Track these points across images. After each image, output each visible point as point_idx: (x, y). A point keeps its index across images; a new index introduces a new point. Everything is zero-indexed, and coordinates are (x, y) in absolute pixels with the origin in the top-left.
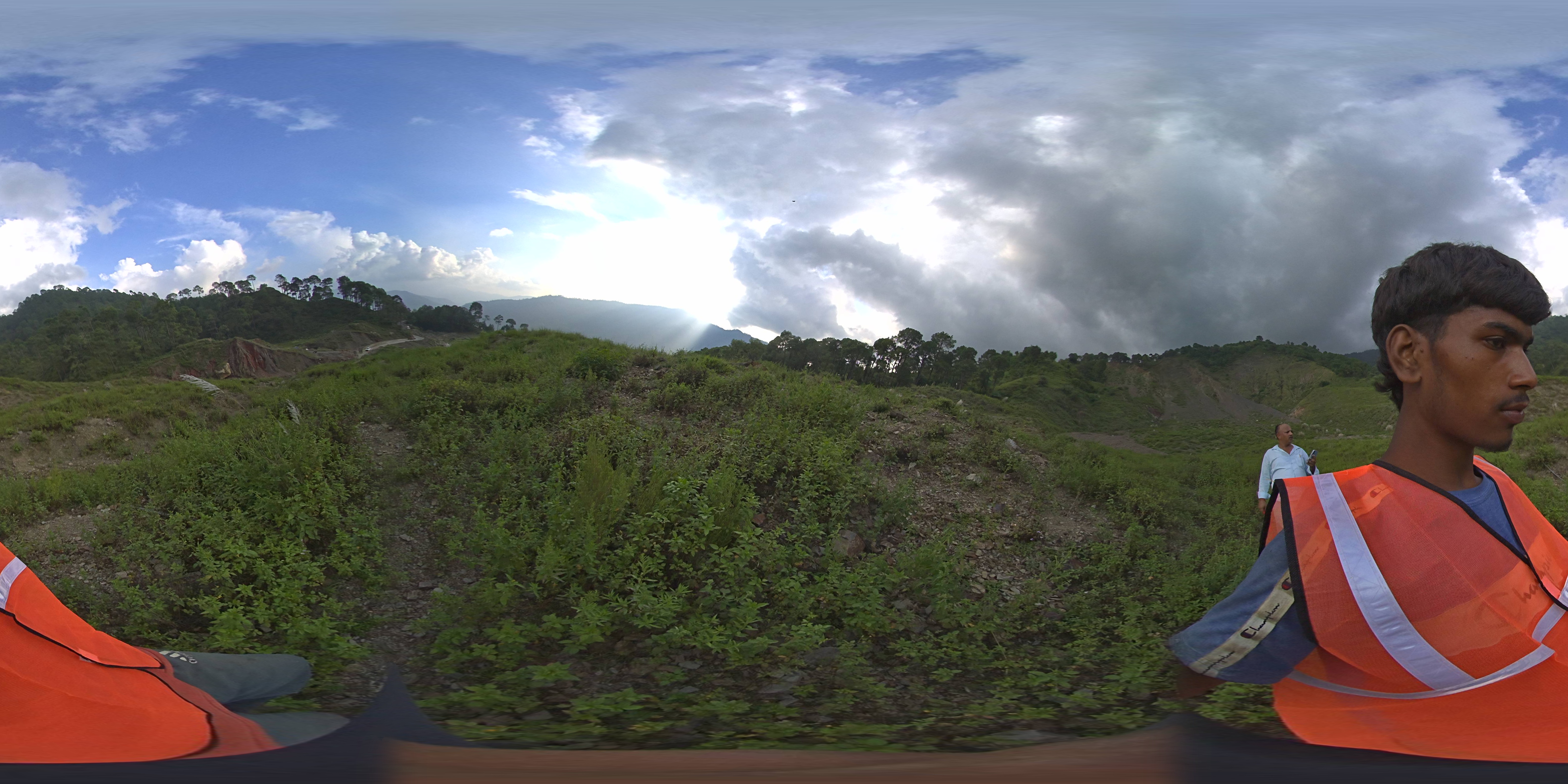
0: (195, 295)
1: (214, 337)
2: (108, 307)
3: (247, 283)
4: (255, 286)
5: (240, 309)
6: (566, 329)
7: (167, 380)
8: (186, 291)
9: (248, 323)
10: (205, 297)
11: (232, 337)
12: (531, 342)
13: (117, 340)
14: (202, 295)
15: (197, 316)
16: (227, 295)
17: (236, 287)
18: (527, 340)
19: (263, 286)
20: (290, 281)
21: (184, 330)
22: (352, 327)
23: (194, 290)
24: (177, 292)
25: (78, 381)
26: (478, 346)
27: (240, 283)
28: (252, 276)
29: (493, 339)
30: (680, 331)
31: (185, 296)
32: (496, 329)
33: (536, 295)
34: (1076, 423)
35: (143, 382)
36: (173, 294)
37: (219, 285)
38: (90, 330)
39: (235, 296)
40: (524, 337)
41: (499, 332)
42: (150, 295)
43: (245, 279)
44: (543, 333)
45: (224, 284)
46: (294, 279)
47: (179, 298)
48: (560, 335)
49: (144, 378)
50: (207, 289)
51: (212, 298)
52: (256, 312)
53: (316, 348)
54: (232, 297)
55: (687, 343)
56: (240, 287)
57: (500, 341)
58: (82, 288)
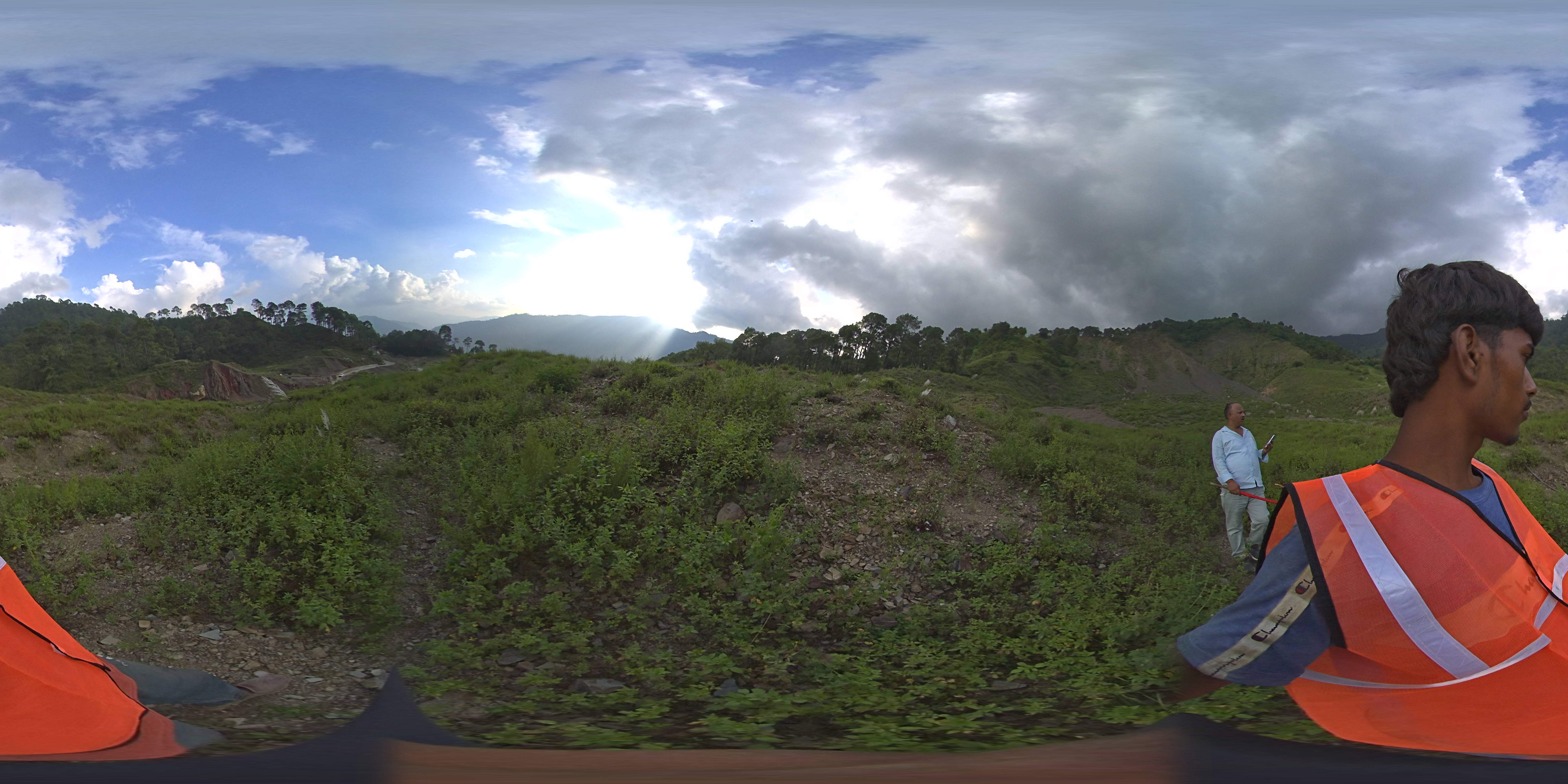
0: (173, 315)
1: (189, 359)
2: (88, 321)
3: (224, 306)
4: (232, 310)
5: (216, 332)
6: (533, 348)
7: (142, 398)
8: (165, 311)
9: (224, 347)
10: (184, 319)
11: (207, 360)
12: (499, 363)
13: (95, 355)
14: (180, 316)
15: (175, 337)
16: (204, 317)
17: (214, 310)
18: (496, 360)
19: (240, 310)
20: (265, 306)
21: (162, 350)
22: (326, 353)
23: (173, 311)
24: (156, 311)
25: (54, 392)
26: (449, 369)
27: (218, 306)
28: (230, 299)
29: (463, 362)
30: (645, 339)
31: (164, 316)
32: (465, 352)
33: (503, 314)
34: (1048, 397)
35: (118, 399)
36: (152, 313)
37: (198, 307)
38: (69, 342)
39: (212, 318)
40: (493, 358)
41: (468, 355)
42: (130, 312)
43: (222, 302)
44: (510, 354)
45: (203, 306)
46: (270, 303)
47: (157, 317)
48: (526, 354)
49: (119, 395)
50: (185, 311)
51: (190, 320)
52: (233, 336)
53: (290, 374)
54: (209, 319)
55: (652, 352)
56: (217, 310)
57: (470, 363)
58: (64, 300)
